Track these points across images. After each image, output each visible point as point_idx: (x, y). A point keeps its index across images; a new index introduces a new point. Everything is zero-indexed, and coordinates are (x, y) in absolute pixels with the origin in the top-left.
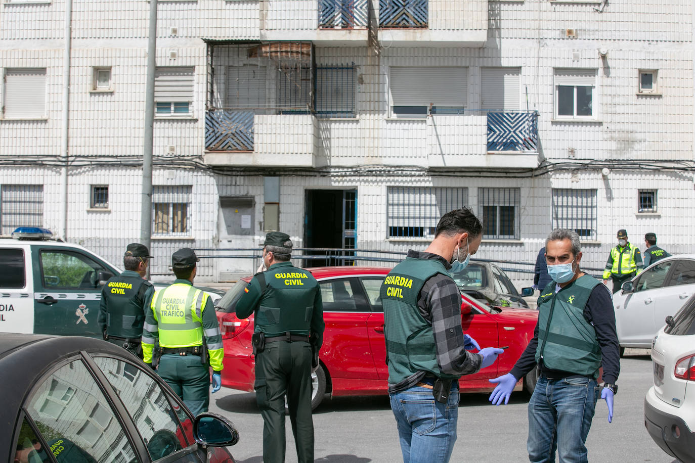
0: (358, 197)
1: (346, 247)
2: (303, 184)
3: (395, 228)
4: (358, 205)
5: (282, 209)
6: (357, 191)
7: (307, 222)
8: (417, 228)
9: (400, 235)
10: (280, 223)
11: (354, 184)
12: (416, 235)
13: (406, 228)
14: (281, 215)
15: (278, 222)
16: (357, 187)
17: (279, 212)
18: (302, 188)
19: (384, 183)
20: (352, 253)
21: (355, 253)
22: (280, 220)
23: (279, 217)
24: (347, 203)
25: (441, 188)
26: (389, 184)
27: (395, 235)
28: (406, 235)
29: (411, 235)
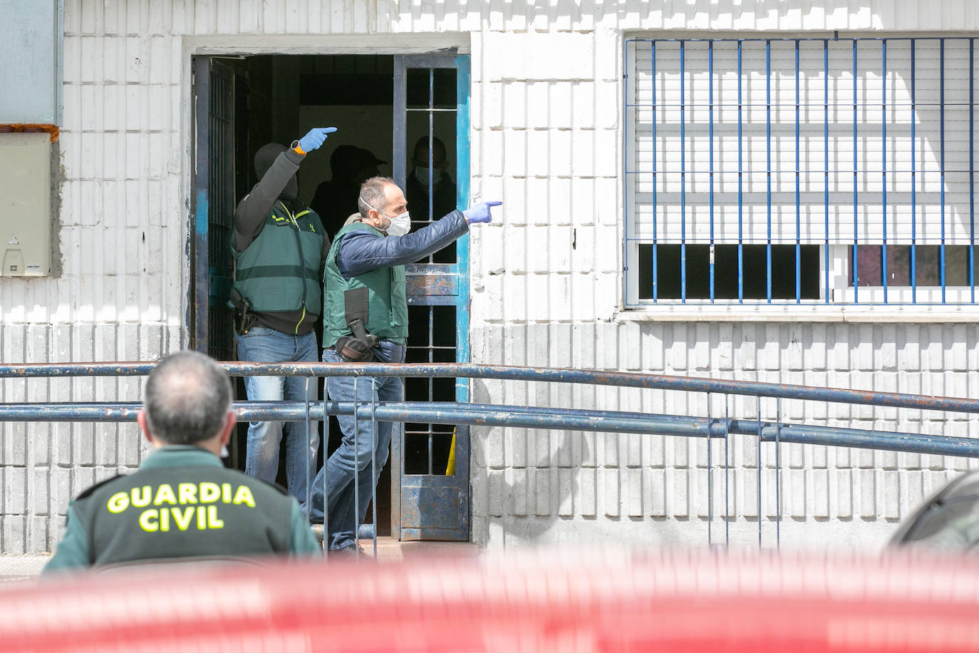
0: (475, 88)
1: (413, 357)
2: (181, 27)
3: (668, 252)
4: (474, 136)
5: (69, 162)
6: (466, 58)
7: (203, 229)
8: (784, 254)
9: (698, 290)
10: (63, 234)
11: (450, 23)
12: (784, 290)
13: (726, 252)
14: (66, 191)
15: (55, 224)
16: (467, 35)
17: (56, 177)
18: (177, 44)
19: (610, 19)
20: (445, 389)
21: (460, 384)
22: (64, 215)
23: (55, 203)
24: (416, 123)
25: (913, 39)
26: (632, 21)
27: (669, 290)
28: (726, 290)
29: (755, 290)
